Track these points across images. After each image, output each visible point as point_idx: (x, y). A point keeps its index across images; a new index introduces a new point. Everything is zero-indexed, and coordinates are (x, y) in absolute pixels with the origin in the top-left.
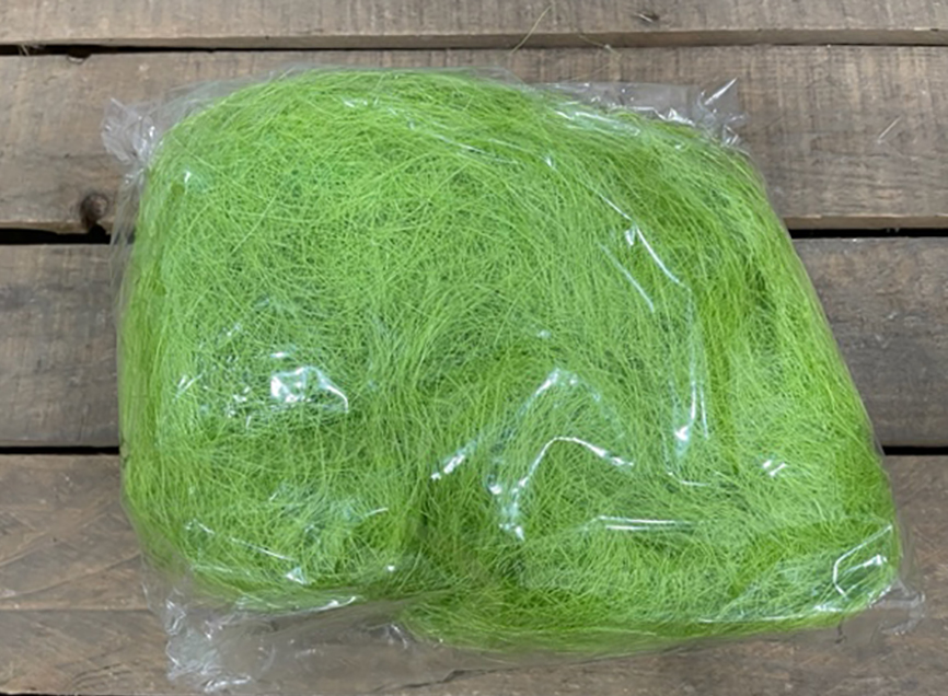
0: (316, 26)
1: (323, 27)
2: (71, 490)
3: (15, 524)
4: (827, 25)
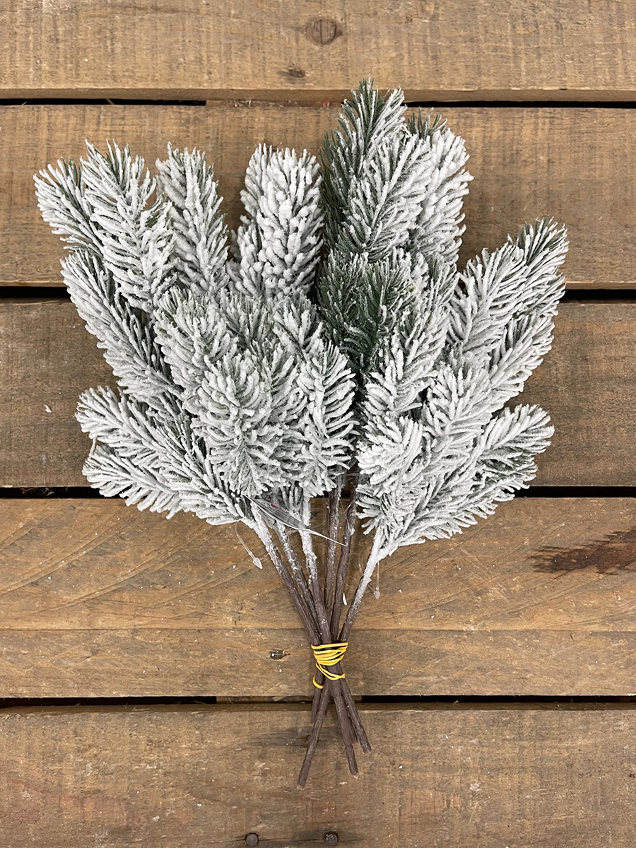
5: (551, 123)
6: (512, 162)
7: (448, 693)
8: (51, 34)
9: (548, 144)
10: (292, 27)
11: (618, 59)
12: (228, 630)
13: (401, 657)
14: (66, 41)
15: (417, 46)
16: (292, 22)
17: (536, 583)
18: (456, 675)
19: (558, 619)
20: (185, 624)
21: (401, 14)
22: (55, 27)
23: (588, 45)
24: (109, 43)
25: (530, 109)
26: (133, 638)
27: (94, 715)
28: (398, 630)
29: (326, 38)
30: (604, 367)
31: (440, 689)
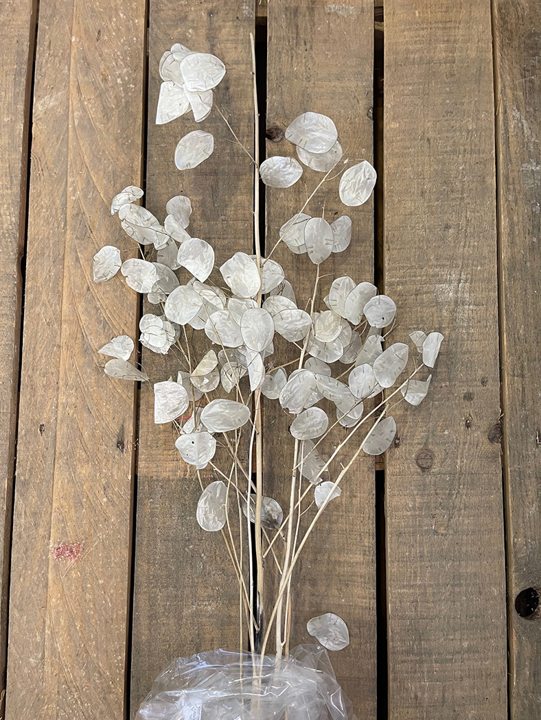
0: (391, 247)
1: (391, 251)
2: (124, 144)
3: (108, 120)
4: (391, 549)
5: (366, 608)
6: (340, 581)
7: (14, 531)
8: (422, 291)
9: (352, 605)
10: (427, 440)
11: (412, 657)
12: (57, 400)
13: (37, 502)
14: (416, 300)
15: (416, 521)
16: (430, 440)
17: (76, 587)
18: (24, 535)
19: (54, 600)
20: (61, 376)
21: (438, 511)
22: (426, 293)
23: (420, 637)
24: (416, 326)
25: (375, 594)
26: (55, 345)
27: (14, 324)
28: (52, 500)
29: (420, 462)
30: (207, 636)
31: (16, 526)
